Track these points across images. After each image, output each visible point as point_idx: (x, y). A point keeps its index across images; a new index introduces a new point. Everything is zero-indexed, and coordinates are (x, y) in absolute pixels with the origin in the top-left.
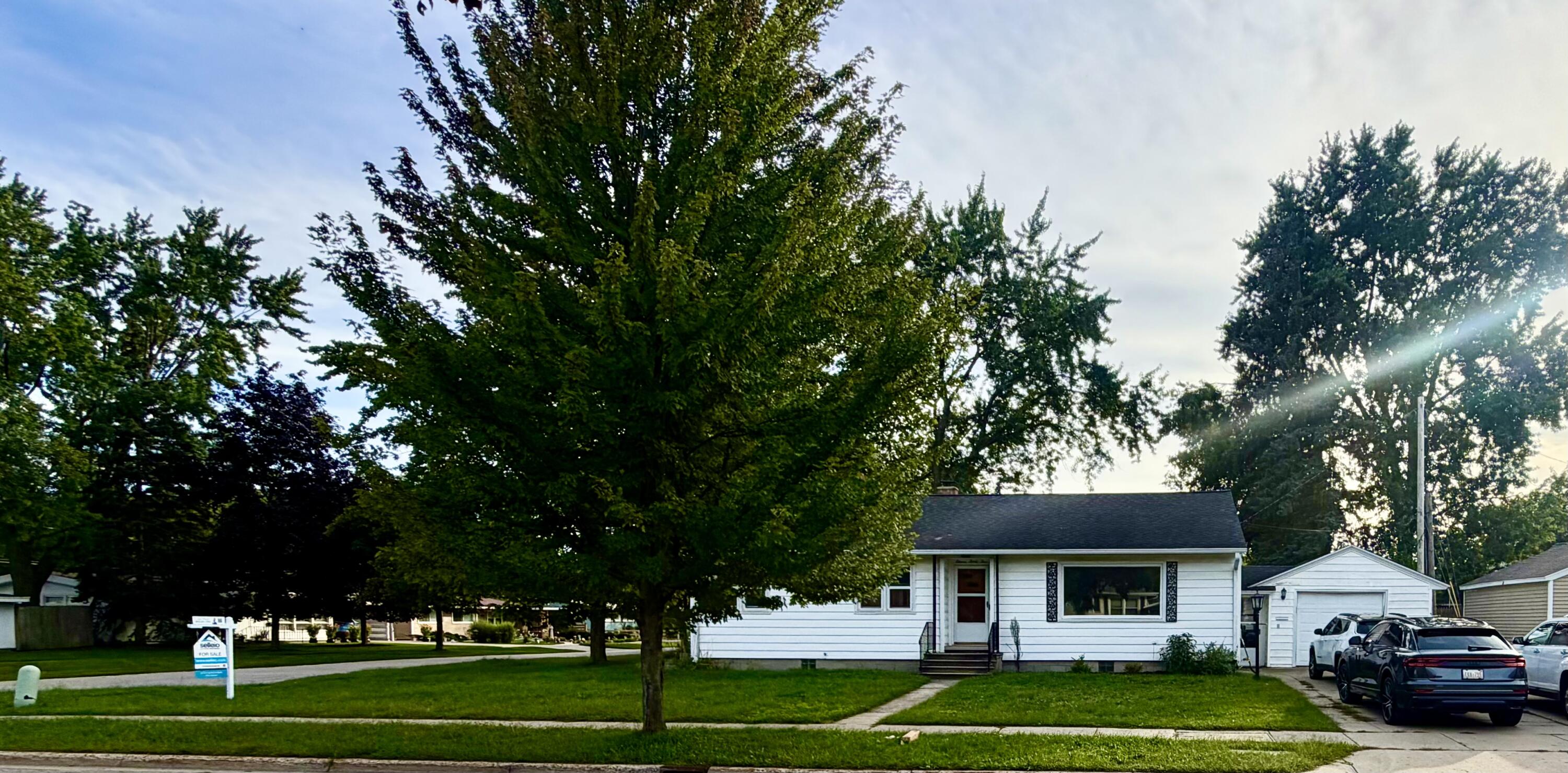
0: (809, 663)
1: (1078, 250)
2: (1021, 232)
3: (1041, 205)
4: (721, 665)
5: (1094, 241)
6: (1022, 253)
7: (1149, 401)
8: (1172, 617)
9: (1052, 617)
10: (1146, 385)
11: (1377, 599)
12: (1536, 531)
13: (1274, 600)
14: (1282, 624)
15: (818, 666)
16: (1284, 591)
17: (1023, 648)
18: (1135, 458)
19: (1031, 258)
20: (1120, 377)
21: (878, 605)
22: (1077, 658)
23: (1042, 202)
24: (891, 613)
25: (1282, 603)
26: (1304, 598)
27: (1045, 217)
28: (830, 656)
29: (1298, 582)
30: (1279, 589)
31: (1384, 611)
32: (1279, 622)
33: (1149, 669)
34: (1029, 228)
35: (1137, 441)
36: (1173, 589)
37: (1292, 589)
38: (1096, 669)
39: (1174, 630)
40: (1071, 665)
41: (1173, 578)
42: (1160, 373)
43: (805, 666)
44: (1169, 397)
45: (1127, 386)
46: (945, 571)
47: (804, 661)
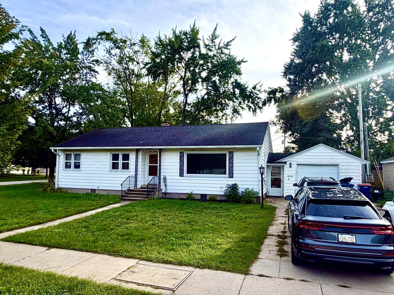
0: (93, 191)
1: (228, 43)
2: (209, 39)
3: (215, 29)
4: (65, 190)
5: (233, 40)
6: (209, 46)
7: (256, 93)
8: (231, 176)
9: (181, 175)
10: (254, 88)
11: (334, 168)
13: (286, 167)
14: (290, 178)
15: (97, 192)
16: (290, 164)
17: (168, 188)
18: (255, 115)
19: (212, 47)
20: (246, 86)
21: (118, 168)
22: (190, 192)
23: (216, 28)
24: (122, 172)
25: (290, 169)
26: (300, 167)
27: (217, 33)
28: (100, 188)
29: (297, 160)
30: (288, 163)
31: (338, 173)
32: (289, 178)
33: (218, 198)
34: (211, 37)
35: (255, 109)
36: (231, 163)
37: (295, 163)
38: (200, 198)
39: (231, 182)
40: (187, 195)
41: (231, 158)
42: (260, 84)
43: (92, 192)
44: (264, 92)
45: (248, 89)
46: (142, 155)
47: (92, 189)
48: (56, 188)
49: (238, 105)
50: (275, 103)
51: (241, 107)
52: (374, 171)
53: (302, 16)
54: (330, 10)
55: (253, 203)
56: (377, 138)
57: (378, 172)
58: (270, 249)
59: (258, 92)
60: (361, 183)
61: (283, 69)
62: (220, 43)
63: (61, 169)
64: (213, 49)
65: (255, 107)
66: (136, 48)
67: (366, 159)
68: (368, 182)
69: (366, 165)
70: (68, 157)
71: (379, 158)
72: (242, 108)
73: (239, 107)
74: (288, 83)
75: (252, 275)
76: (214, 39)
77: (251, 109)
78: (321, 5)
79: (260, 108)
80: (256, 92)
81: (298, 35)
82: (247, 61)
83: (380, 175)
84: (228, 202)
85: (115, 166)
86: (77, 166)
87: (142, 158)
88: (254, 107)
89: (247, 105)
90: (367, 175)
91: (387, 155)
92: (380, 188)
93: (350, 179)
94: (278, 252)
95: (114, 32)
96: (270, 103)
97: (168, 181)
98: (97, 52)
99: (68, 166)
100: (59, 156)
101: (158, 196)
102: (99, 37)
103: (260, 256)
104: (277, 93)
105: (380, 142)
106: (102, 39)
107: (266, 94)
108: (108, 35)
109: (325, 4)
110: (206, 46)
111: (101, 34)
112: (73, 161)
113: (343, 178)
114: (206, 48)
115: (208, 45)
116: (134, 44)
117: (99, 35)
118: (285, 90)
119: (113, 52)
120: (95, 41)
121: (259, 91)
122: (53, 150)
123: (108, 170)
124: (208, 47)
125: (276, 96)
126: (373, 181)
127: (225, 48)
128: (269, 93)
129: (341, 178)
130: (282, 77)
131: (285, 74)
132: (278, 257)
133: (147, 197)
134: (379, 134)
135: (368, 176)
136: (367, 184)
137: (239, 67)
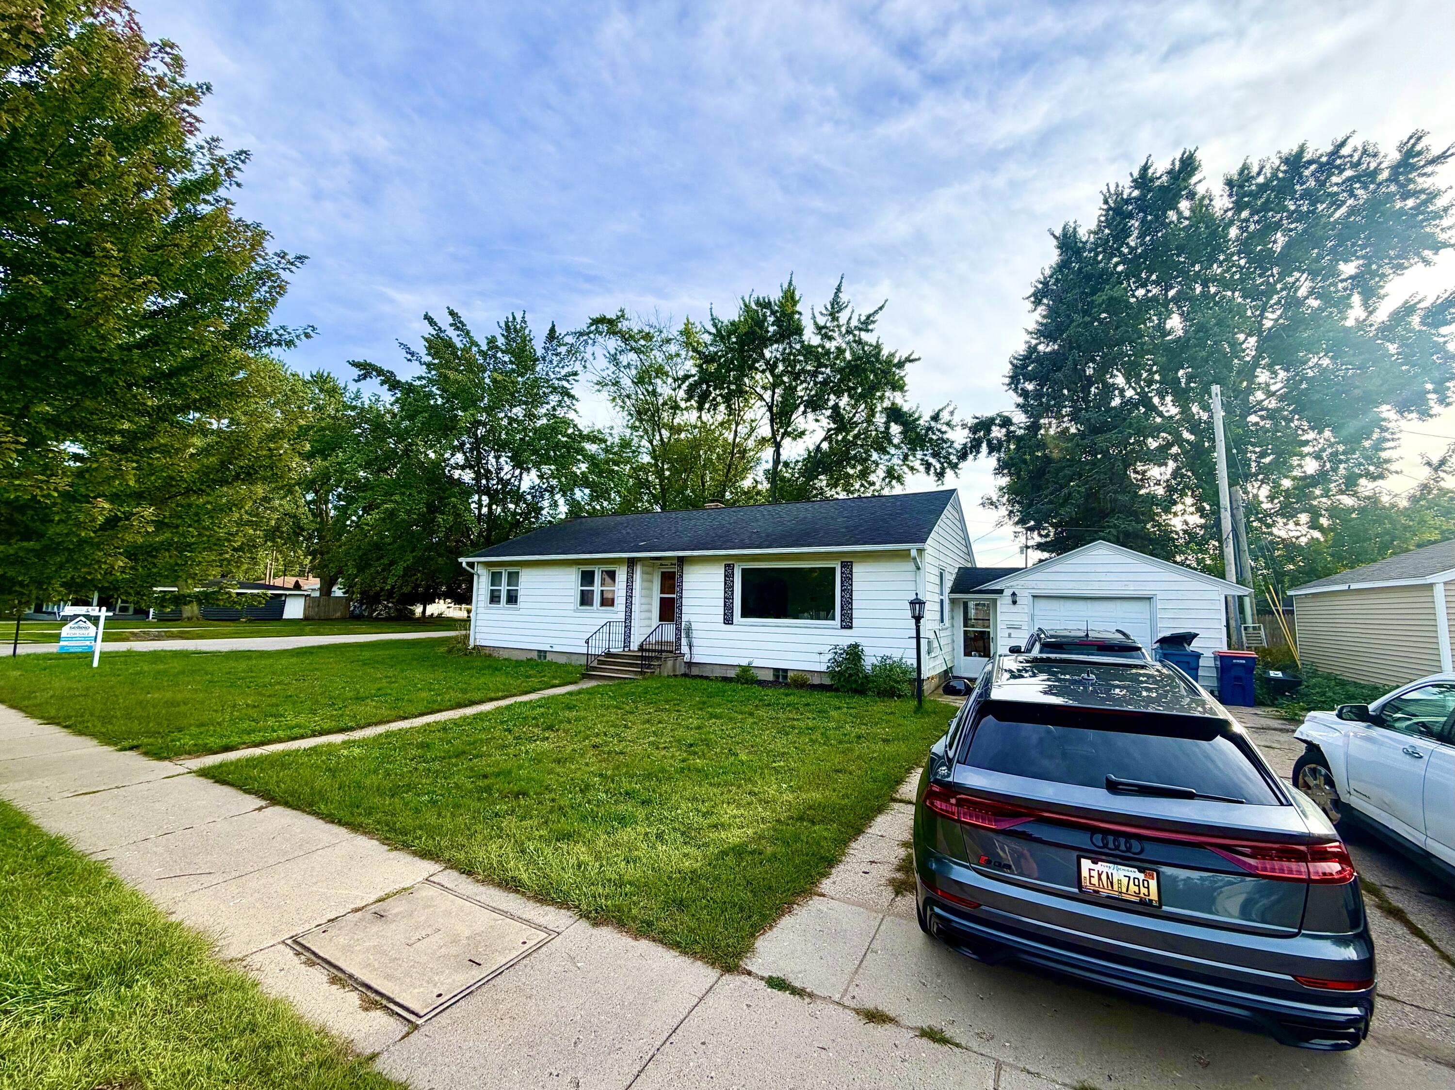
0: (542, 653)
1: (868, 317)
3: (839, 289)
4: (487, 652)
5: (881, 308)
6: (827, 328)
7: (939, 430)
8: (847, 624)
9: (728, 620)
10: (936, 418)
11: (1138, 607)
12: (1406, 528)
13: (1003, 604)
14: (1015, 633)
15: (549, 657)
16: (1014, 594)
17: (695, 650)
20: (916, 416)
21: (591, 604)
22: (744, 662)
23: (839, 286)
25: (1014, 608)
26: (1042, 604)
28: (556, 649)
29: (1033, 584)
30: (1008, 593)
31: (1153, 621)
32: (1010, 631)
33: (816, 681)
34: (829, 307)
35: (943, 469)
36: (847, 591)
37: (1026, 593)
38: (770, 677)
39: (845, 639)
40: (738, 670)
41: (848, 579)
42: (951, 408)
43: (540, 657)
44: (959, 428)
45: (921, 422)
46: (643, 573)
47: (539, 651)
48: (472, 645)
49: (901, 462)
50: (990, 453)
51: (908, 466)
52: (1268, 618)
53: (1055, 236)
54: (1130, 216)
55: (899, 696)
56: (1275, 531)
57: (1282, 620)
58: (877, 857)
59: (944, 428)
60: (1224, 648)
61: (1007, 369)
62: (850, 319)
63: (481, 604)
64: (836, 335)
65: (942, 464)
66: (673, 348)
67: (1241, 581)
68: (1249, 648)
69: (1241, 598)
70: (495, 578)
71: (1282, 582)
72: (912, 469)
73: (905, 468)
74: (1020, 400)
75: (749, 973)
76: (838, 312)
77: (932, 469)
78: (1105, 207)
79: (954, 467)
80: (939, 426)
81: (1045, 284)
82: (919, 359)
83: (1285, 630)
84: (837, 690)
85: (585, 599)
86: (512, 599)
87: (643, 580)
88: (938, 466)
89: (922, 460)
90: (1246, 628)
91: (1308, 574)
92: (1288, 664)
93: (1189, 637)
94: (898, 870)
95: (623, 316)
96: (978, 452)
97: (695, 634)
98: (594, 362)
99: (494, 598)
100: (479, 576)
101: (674, 670)
102: (593, 328)
103: (826, 885)
104: (994, 428)
105: (1283, 540)
106: (600, 333)
107: (967, 431)
108: (611, 322)
109: (1115, 202)
110: (820, 328)
111: (596, 322)
112: (504, 588)
113: (1167, 633)
114: (820, 333)
115: (825, 327)
116: (668, 341)
117: (592, 325)
118: (1014, 420)
119: (624, 359)
120: (585, 338)
121: (948, 424)
122: (464, 565)
123: (572, 607)
124: (823, 331)
125: (993, 435)
126: (1265, 644)
127: (860, 330)
128: (974, 429)
129: (1161, 635)
130: (1006, 388)
131: (1014, 381)
132: (888, 893)
133: (641, 673)
134: (1281, 521)
135: (1251, 630)
136: (1246, 653)
137: (903, 374)
